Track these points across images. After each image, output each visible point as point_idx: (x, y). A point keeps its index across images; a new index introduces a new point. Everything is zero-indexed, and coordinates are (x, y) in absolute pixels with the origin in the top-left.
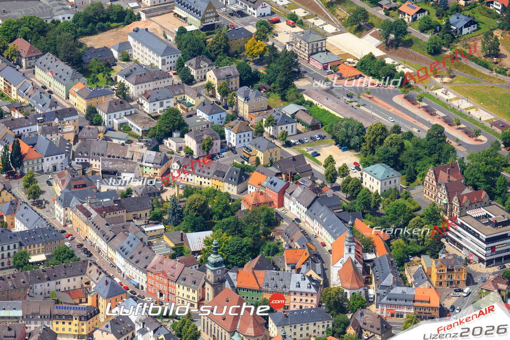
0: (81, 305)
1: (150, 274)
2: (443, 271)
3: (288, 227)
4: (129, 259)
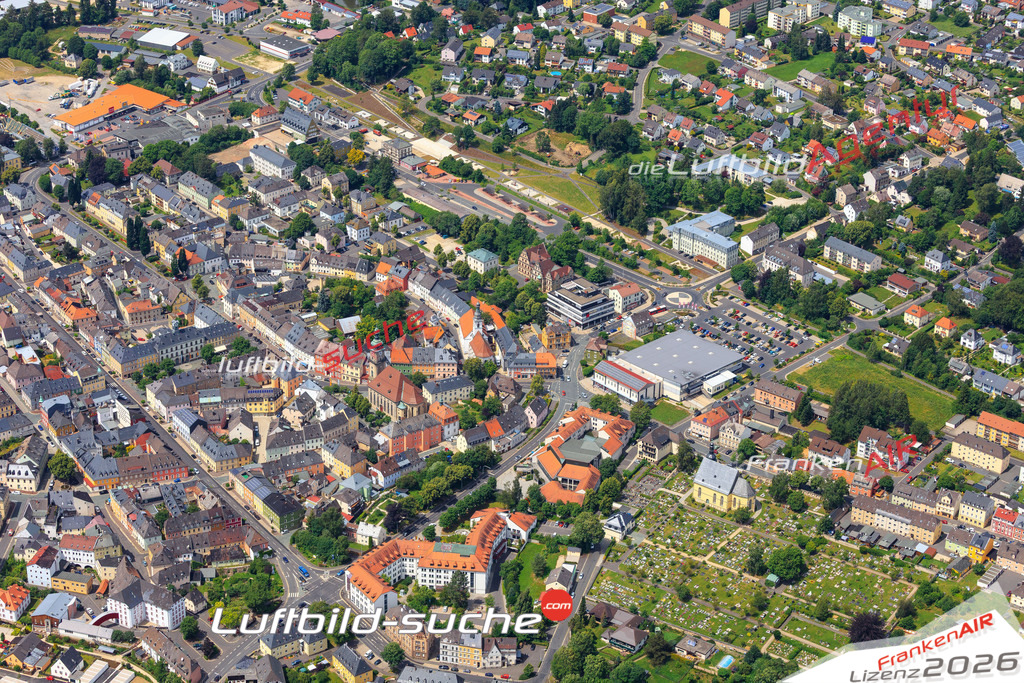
1: (317, 357)
2: (551, 336)
4: (298, 345)
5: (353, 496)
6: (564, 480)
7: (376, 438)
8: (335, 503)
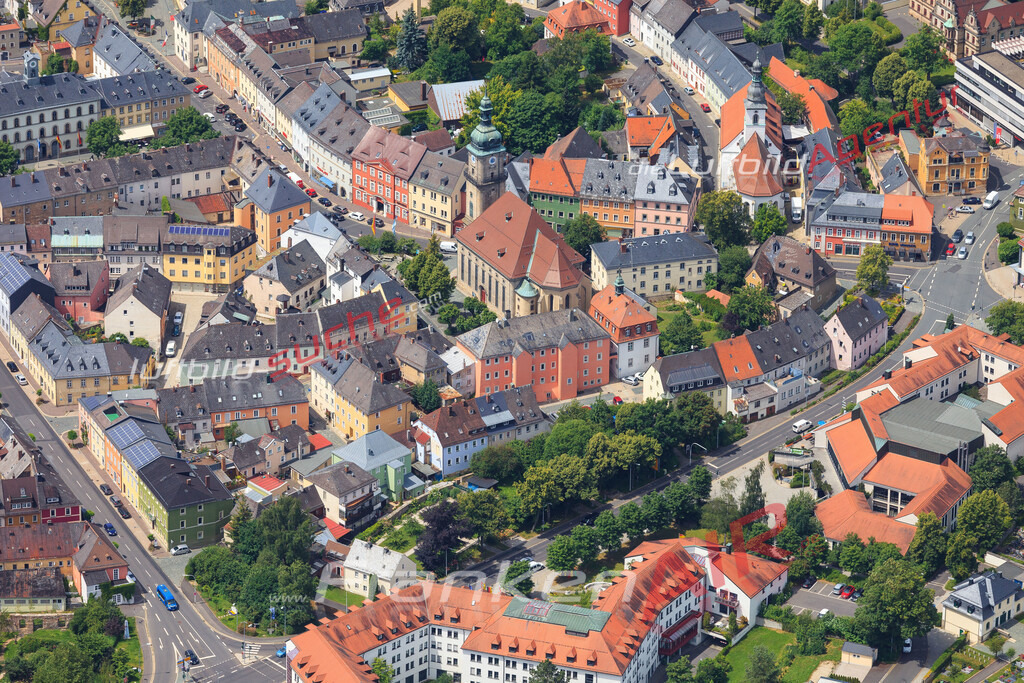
0: (221, 225)
1: (357, 165)
2: (940, 161)
3: (636, 74)
4: (319, 134)
5: (354, 482)
6: (880, 492)
7: (446, 357)
8: (310, 493)
